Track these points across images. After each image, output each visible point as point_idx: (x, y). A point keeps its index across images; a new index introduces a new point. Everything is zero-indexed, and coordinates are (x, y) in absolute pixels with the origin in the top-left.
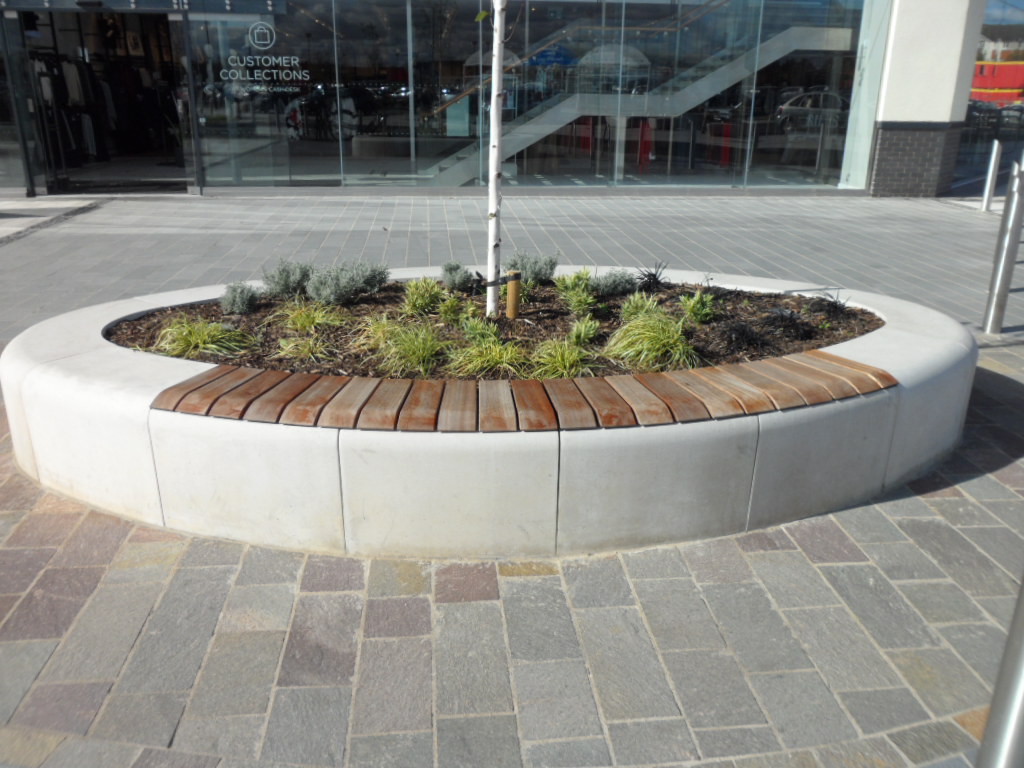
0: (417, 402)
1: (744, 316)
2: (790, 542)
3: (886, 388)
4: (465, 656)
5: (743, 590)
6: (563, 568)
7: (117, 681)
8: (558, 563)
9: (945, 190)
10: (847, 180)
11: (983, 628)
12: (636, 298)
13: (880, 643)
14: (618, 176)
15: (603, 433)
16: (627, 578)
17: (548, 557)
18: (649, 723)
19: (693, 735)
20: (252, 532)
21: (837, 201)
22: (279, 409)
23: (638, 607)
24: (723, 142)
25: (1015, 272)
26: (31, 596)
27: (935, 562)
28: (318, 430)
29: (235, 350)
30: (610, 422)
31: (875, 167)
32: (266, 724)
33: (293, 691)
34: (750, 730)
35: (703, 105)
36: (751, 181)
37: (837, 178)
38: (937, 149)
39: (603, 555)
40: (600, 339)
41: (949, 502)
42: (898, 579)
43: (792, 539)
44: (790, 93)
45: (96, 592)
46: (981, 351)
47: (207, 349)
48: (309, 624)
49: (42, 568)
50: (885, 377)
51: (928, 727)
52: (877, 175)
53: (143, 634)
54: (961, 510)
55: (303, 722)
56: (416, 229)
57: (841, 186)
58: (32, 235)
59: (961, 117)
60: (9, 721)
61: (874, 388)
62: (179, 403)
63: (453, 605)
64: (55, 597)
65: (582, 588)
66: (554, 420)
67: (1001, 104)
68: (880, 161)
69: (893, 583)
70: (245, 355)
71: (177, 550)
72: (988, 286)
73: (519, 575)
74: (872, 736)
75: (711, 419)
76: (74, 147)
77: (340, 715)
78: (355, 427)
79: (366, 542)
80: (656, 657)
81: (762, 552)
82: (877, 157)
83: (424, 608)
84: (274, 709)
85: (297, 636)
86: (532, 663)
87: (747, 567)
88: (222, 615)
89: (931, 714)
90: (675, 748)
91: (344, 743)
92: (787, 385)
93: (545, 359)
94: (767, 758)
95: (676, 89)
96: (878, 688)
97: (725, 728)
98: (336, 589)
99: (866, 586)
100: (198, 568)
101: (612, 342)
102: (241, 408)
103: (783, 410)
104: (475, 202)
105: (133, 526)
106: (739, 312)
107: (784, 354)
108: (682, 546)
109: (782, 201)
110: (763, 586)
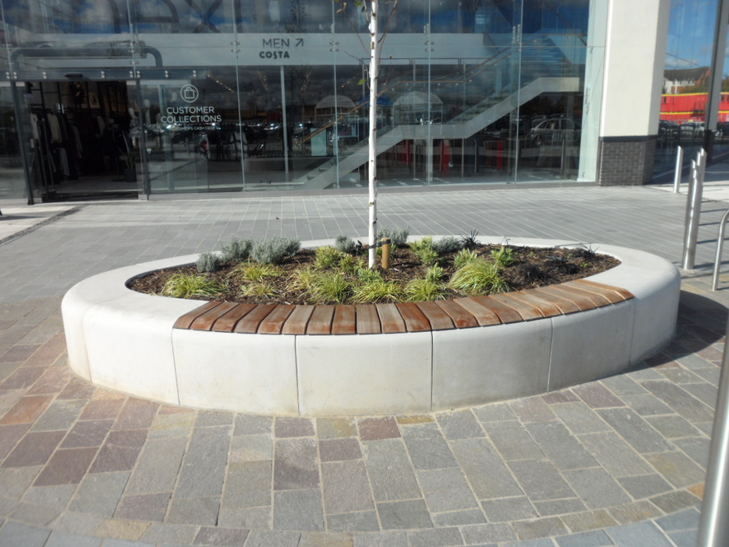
0: (341, 318)
1: (532, 262)
2: (575, 397)
3: (627, 300)
4: (386, 469)
5: (550, 425)
6: (437, 418)
7: (174, 492)
8: (433, 415)
9: (649, 180)
10: (583, 176)
11: (700, 440)
12: (464, 252)
13: (638, 450)
14: (430, 179)
15: (458, 332)
16: (478, 421)
17: (426, 412)
18: (506, 500)
19: (533, 505)
20: (238, 404)
21: (578, 190)
22: (256, 325)
23: (487, 437)
24: (497, 154)
25: (699, 231)
26: (105, 448)
27: (666, 404)
28: (282, 336)
29: (215, 293)
30: (462, 324)
31: (601, 167)
32: (272, 511)
33: (285, 493)
34: (566, 501)
35: (483, 130)
36: (520, 179)
37: (576, 175)
38: (641, 154)
39: (461, 409)
40: (445, 278)
41: (672, 370)
42: (645, 415)
43: (577, 395)
44: (538, 120)
45: (146, 443)
46: (683, 281)
47: (197, 293)
48: (285, 455)
49: (108, 431)
50: (625, 293)
51: (673, 494)
52: (603, 172)
53: (182, 465)
54: (679, 374)
55: (295, 509)
56: (299, 217)
57: (580, 180)
58: (39, 229)
59: (655, 132)
60: (113, 517)
61: (620, 300)
62: (191, 324)
63: (372, 442)
64: (121, 448)
65: (451, 429)
66: (428, 324)
67: (680, 122)
68: (604, 162)
69: (643, 417)
70: (222, 295)
71: (192, 418)
72: (682, 240)
73: (410, 422)
74: (640, 500)
75: (523, 321)
76: (55, 171)
77: (317, 504)
78: (305, 334)
79: (311, 408)
80: (503, 464)
81: (559, 403)
82: (602, 160)
83: (356, 445)
84: (275, 503)
85: (280, 463)
86: (428, 471)
87: (551, 412)
88: (229, 453)
89: (674, 487)
90: (523, 512)
91: (322, 518)
92: (567, 300)
93: (413, 290)
94: (579, 514)
95: (465, 120)
96: (641, 475)
97: (551, 500)
98: (297, 435)
99: (627, 420)
100: (207, 427)
101: (453, 279)
102: (232, 325)
103: (566, 314)
104: (335, 199)
105: (159, 405)
106: (528, 259)
107: (561, 282)
108: (509, 402)
109: (541, 191)
110: (563, 423)
